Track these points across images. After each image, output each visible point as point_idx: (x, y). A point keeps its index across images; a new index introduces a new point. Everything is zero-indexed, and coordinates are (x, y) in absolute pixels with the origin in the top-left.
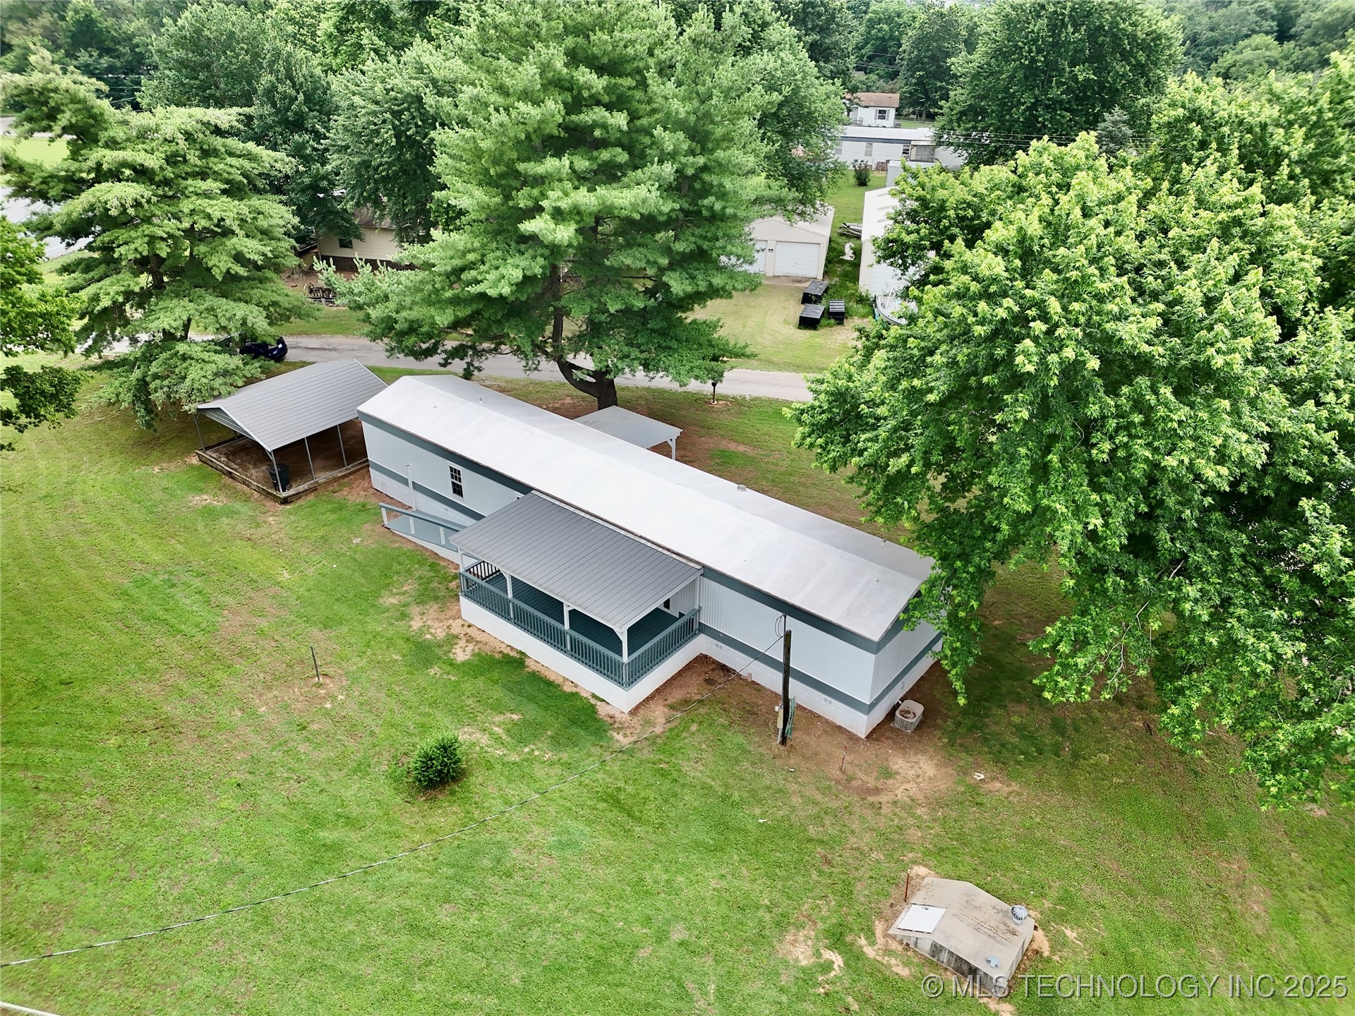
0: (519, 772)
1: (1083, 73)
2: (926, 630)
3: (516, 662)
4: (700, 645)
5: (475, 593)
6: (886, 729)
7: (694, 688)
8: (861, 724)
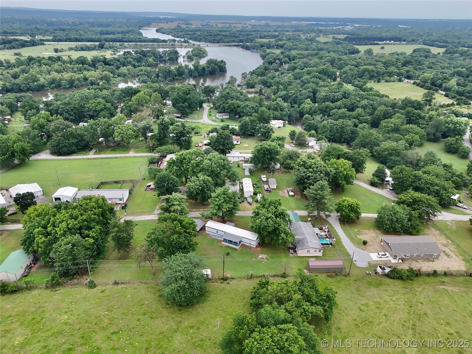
0: (233, 253)
1: (269, 156)
2: (258, 240)
3: (229, 246)
4: (242, 243)
5: (223, 241)
6: (257, 247)
7: (242, 246)
8: (255, 247)
